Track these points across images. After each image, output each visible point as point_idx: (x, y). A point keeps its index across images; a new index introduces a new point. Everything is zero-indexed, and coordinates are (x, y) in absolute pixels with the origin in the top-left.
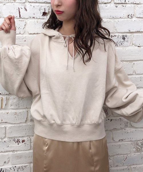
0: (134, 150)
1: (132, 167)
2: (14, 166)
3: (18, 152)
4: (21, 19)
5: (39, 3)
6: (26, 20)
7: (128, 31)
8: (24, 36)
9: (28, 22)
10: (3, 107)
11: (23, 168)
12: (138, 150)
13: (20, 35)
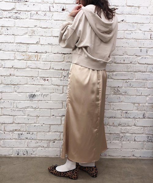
0: (113, 93)
1: (111, 103)
2: (42, 93)
3: (44, 86)
4: (50, 12)
5: (61, 4)
6: (53, 13)
8: (51, 21)
9: (54, 14)
10: (38, 60)
11: (46, 95)
12: (115, 94)
13: (49, 21)
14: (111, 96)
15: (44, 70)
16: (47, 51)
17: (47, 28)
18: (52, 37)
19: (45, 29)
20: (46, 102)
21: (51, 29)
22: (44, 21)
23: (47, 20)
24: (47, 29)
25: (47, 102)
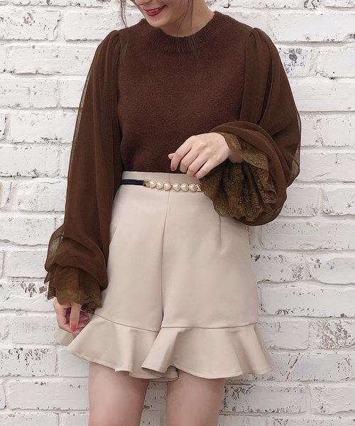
0: (319, 340)
1: (313, 385)
2: (18, 347)
3: (30, 315)
4: (50, 8)
6: (62, 11)
7: (305, 40)
8: (56, 44)
9: (66, 15)
10: (2, 205)
11: (38, 355)
12: (328, 344)
13: (46, 44)
14: (313, 353)
15: (27, 249)
16: (40, 170)
17: (37, 73)
18: (60, 112)
19: (28, 79)
20: (39, 381)
21: (55, 78)
22: (26, 44)
23: (37, 41)
24: (39, 78)
25: (44, 380)
